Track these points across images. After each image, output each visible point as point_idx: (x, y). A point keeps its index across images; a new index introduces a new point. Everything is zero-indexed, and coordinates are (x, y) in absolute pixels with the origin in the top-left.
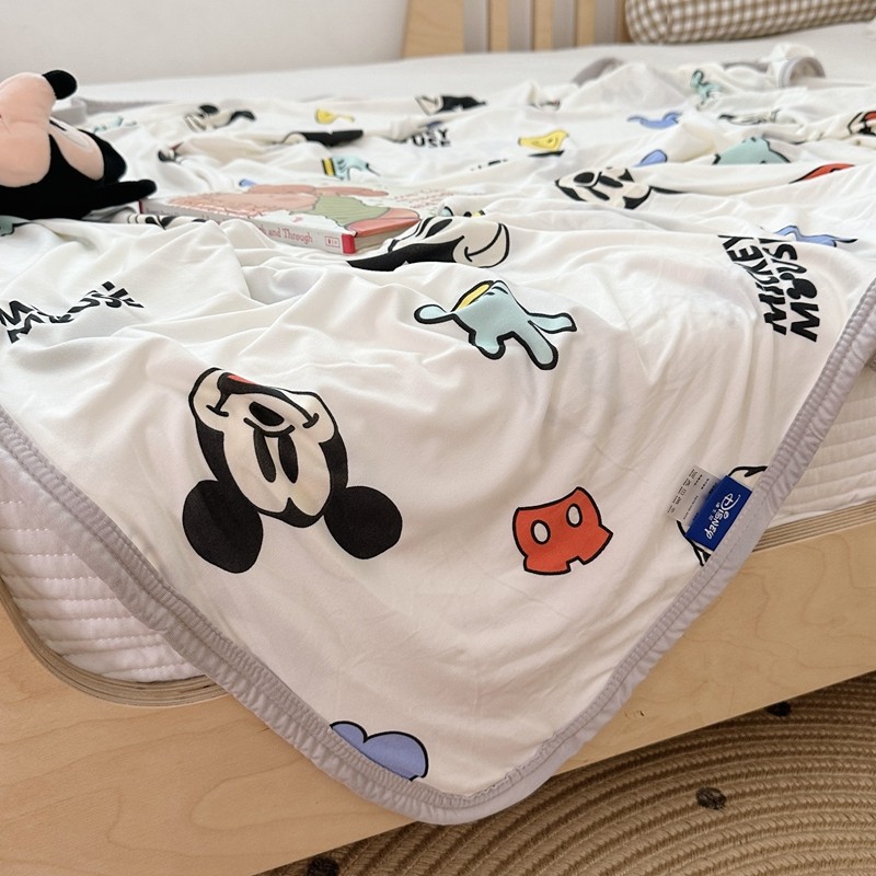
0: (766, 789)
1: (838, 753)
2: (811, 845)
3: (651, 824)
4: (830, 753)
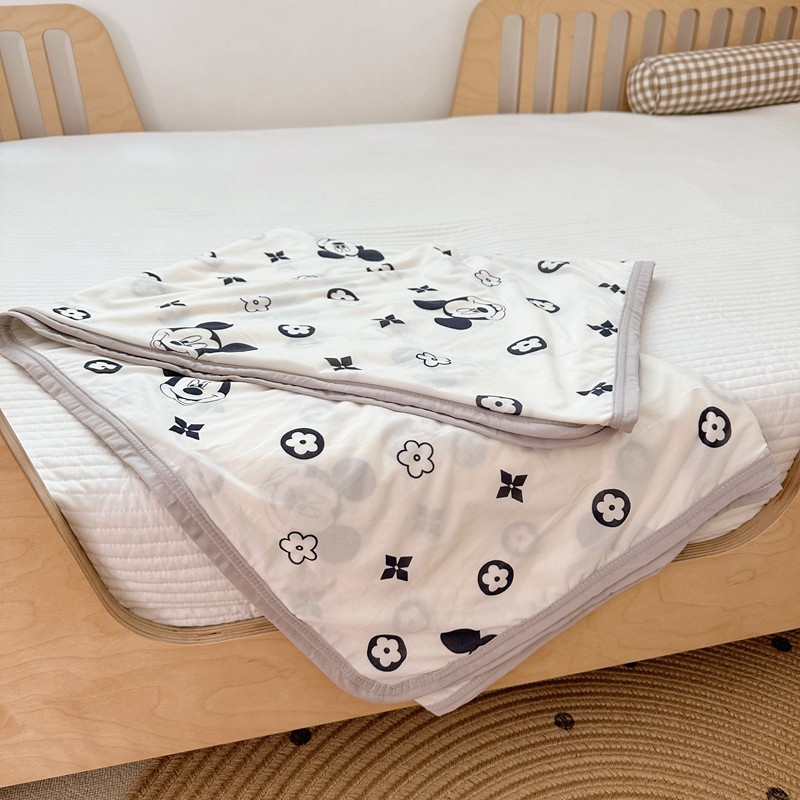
0: (604, 720)
2: (624, 764)
3: (519, 733)
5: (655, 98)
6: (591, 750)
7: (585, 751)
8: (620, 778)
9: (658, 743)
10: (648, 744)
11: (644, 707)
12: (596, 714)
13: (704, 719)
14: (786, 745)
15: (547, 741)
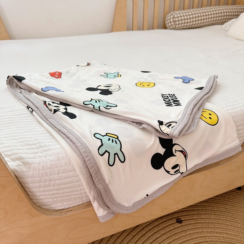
0: (191, 219)
1: (207, 210)
2: (201, 232)
3: (166, 227)
4: (206, 210)
6: (189, 229)
7: (188, 230)
8: (200, 237)
9: (209, 224)
10: (206, 225)
11: (203, 213)
12: (188, 217)
13: (221, 214)
15: (175, 228)
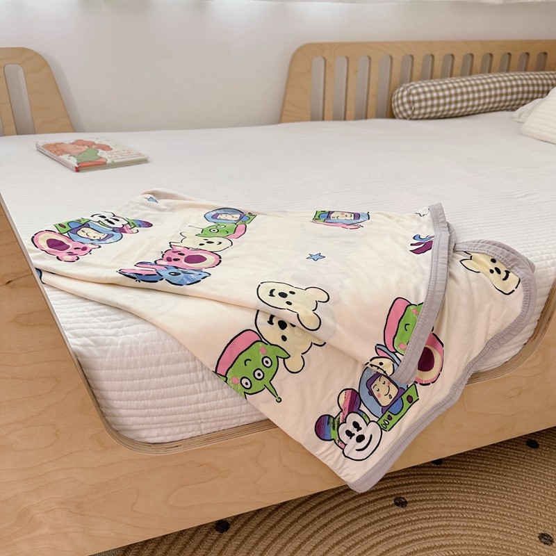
0: (426, 499)
1: (461, 484)
2: (444, 526)
4: (458, 484)
5: (411, 108)
6: (421, 520)
8: (443, 536)
9: (464, 511)
10: (458, 512)
11: (451, 489)
12: (420, 496)
13: (491, 494)
14: (546, 506)
15: (391, 516)
